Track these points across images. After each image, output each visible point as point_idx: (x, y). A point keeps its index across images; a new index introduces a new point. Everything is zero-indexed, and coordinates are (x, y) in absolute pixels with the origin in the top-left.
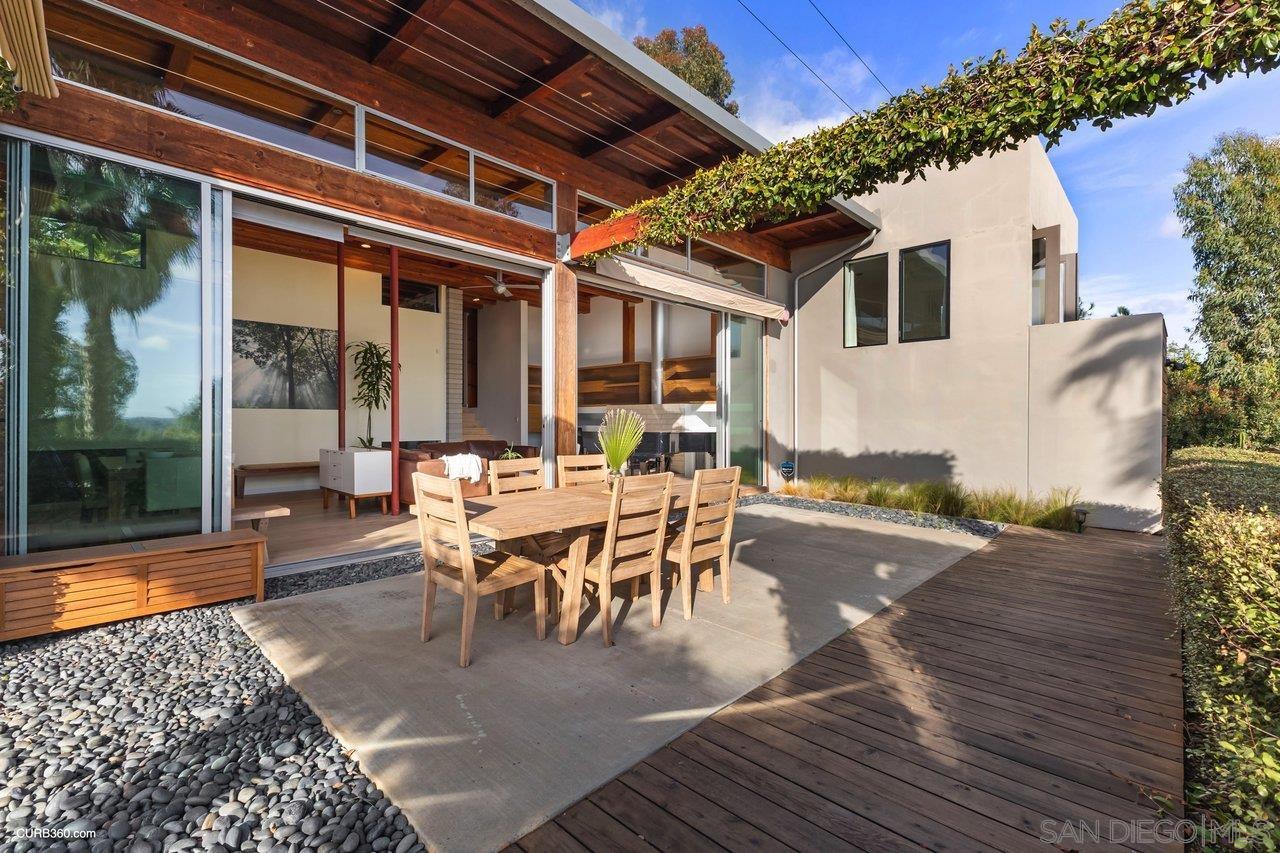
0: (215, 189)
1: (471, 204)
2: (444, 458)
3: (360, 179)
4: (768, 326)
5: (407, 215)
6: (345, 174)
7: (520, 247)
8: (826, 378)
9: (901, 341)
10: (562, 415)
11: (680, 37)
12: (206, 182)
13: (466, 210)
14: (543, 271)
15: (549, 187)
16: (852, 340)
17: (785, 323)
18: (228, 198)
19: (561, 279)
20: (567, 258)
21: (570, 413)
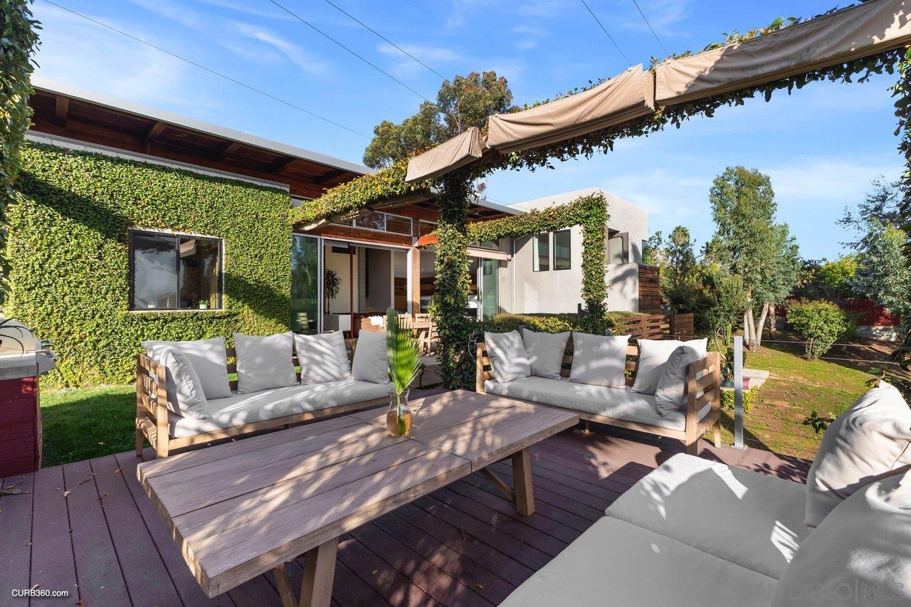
0: (321, 239)
1: (385, 231)
2: (370, 317)
3: (354, 229)
4: (501, 264)
5: (367, 238)
6: (350, 229)
7: (400, 243)
8: (526, 286)
9: (554, 269)
10: (415, 301)
11: (481, 76)
12: (319, 237)
13: (383, 234)
14: (407, 250)
15: (409, 221)
16: (537, 268)
17: (510, 260)
18: (323, 240)
19: (414, 252)
20: (416, 245)
21: (417, 300)
